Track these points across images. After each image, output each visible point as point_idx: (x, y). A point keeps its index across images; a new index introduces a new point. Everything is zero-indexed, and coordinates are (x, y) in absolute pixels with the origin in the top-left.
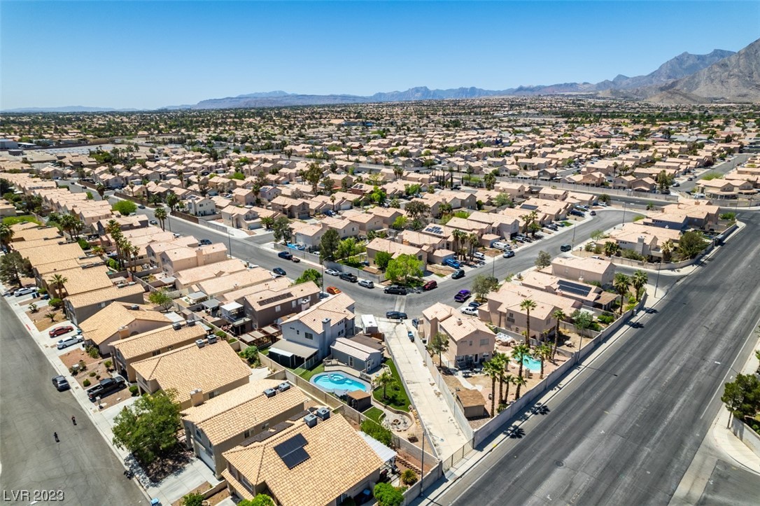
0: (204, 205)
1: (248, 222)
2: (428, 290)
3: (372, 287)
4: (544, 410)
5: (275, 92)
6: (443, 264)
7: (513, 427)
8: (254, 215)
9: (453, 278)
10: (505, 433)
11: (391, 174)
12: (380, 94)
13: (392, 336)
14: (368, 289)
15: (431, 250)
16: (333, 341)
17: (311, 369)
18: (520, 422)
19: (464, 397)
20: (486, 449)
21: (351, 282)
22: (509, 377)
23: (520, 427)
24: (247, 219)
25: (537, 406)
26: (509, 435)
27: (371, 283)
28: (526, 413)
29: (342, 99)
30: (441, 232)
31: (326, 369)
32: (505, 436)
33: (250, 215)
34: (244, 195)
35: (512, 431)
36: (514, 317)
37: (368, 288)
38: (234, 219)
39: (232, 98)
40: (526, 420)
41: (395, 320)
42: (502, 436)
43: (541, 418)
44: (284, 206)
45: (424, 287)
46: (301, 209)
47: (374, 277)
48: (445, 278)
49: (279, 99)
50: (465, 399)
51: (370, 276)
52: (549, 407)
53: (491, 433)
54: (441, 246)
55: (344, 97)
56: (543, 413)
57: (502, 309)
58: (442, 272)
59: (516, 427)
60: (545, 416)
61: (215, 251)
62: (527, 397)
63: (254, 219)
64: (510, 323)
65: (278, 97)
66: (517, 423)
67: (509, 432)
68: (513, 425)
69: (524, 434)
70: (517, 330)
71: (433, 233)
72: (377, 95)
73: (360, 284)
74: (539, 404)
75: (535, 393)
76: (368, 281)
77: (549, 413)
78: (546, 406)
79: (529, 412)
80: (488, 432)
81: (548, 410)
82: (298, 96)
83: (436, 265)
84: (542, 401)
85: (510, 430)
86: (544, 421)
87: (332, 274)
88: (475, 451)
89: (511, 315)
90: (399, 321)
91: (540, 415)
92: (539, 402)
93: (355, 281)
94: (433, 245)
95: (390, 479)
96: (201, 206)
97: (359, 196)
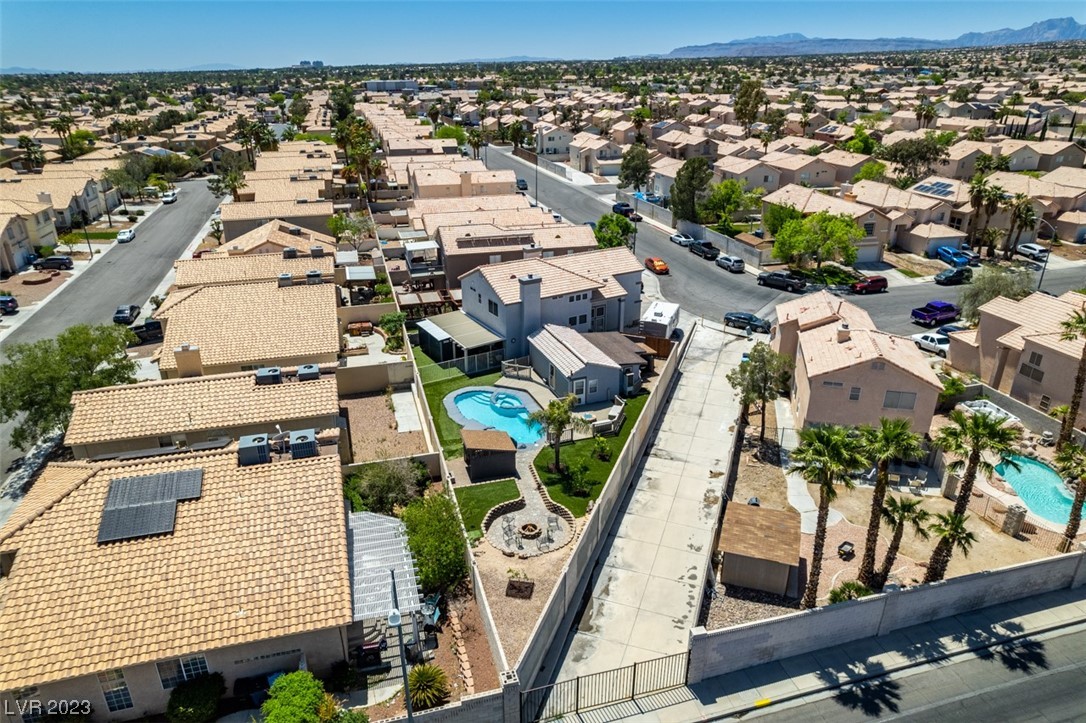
0: (557, 138)
1: (601, 162)
2: (859, 293)
3: (741, 271)
4: (1027, 655)
5: (788, 35)
6: (928, 255)
7: (869, 667)
8: (616, 152)
9: (939, 282)
10: (824, 676)
11: (910, 120)
12: (972, 35)
13: (707, 358)
14: (729, 274)
15: (908, 222)
16: (535, 329)
17: (472, 375)
18: (903, 661)
19: (738, 522)
20: (726, 704)
21: (706, 258)
22: (907, 507)
23: (894, 676)
24: (600, 158)
25: (1000, 630)
26: (835, 685)
27: (741, 261)
28: (946, 641)
29: (898, 46)
30: (951, 193)
31: (503, 381)
32: (820, 684)
33: (608, 151)
34: (623, 129)
35: (856, 680)
36: (1044, 366)
37: (732, 271)
38: (583, 156)
39: (720, 45)
40: (932, 661)
41: (739, 332)
42: (810, 681)
43: (995, 676)
44: (674, 144)
45: (853, 286)
46: (702, 151)
47: (752, 253)
48: (919, 281)
49: (792, 46)
50: (736, 530)
51: (746, 250)
52: (1049, 653)
53: (776, 656)
54: (934, 215)
55: (903, 41)
56: (1011, 663)
57: (1014, 340)
58: (916, 269)
59: (879, 672)
60: (1018, 678)
61: (494, 180)
62: (971, 590)
63: (613, 158)
64: (1027, 381)
65: (790, 43)
66: (890, 660)
67: (843, 677)
68: (873, 659)
69: (893, 708)
70: (1045, 404)
71: (929, 194)
72: (965, 36)
73: (720, 265)
74: (1019, 628)
75: (1011, 586)
76: (734, 258)
77: (1040, 673)
78: (1039, 645)
79: (958, 639)
80: (765, 652)
81: (1041, 661)
82: (822, 41)
83: (912, 255)
84: (1033, 622)
85: (850, 673)
86: (1005, 694)
87: (680, 243)
88: (686, 692)
89: (1036, 358)
90: (744, 333)
91: (997, 663)
92: (1016, 620)
93: (713, 258)
94: (917, 212)
95: (388, 668)
96: (550, 139)
97: (823, 143)
